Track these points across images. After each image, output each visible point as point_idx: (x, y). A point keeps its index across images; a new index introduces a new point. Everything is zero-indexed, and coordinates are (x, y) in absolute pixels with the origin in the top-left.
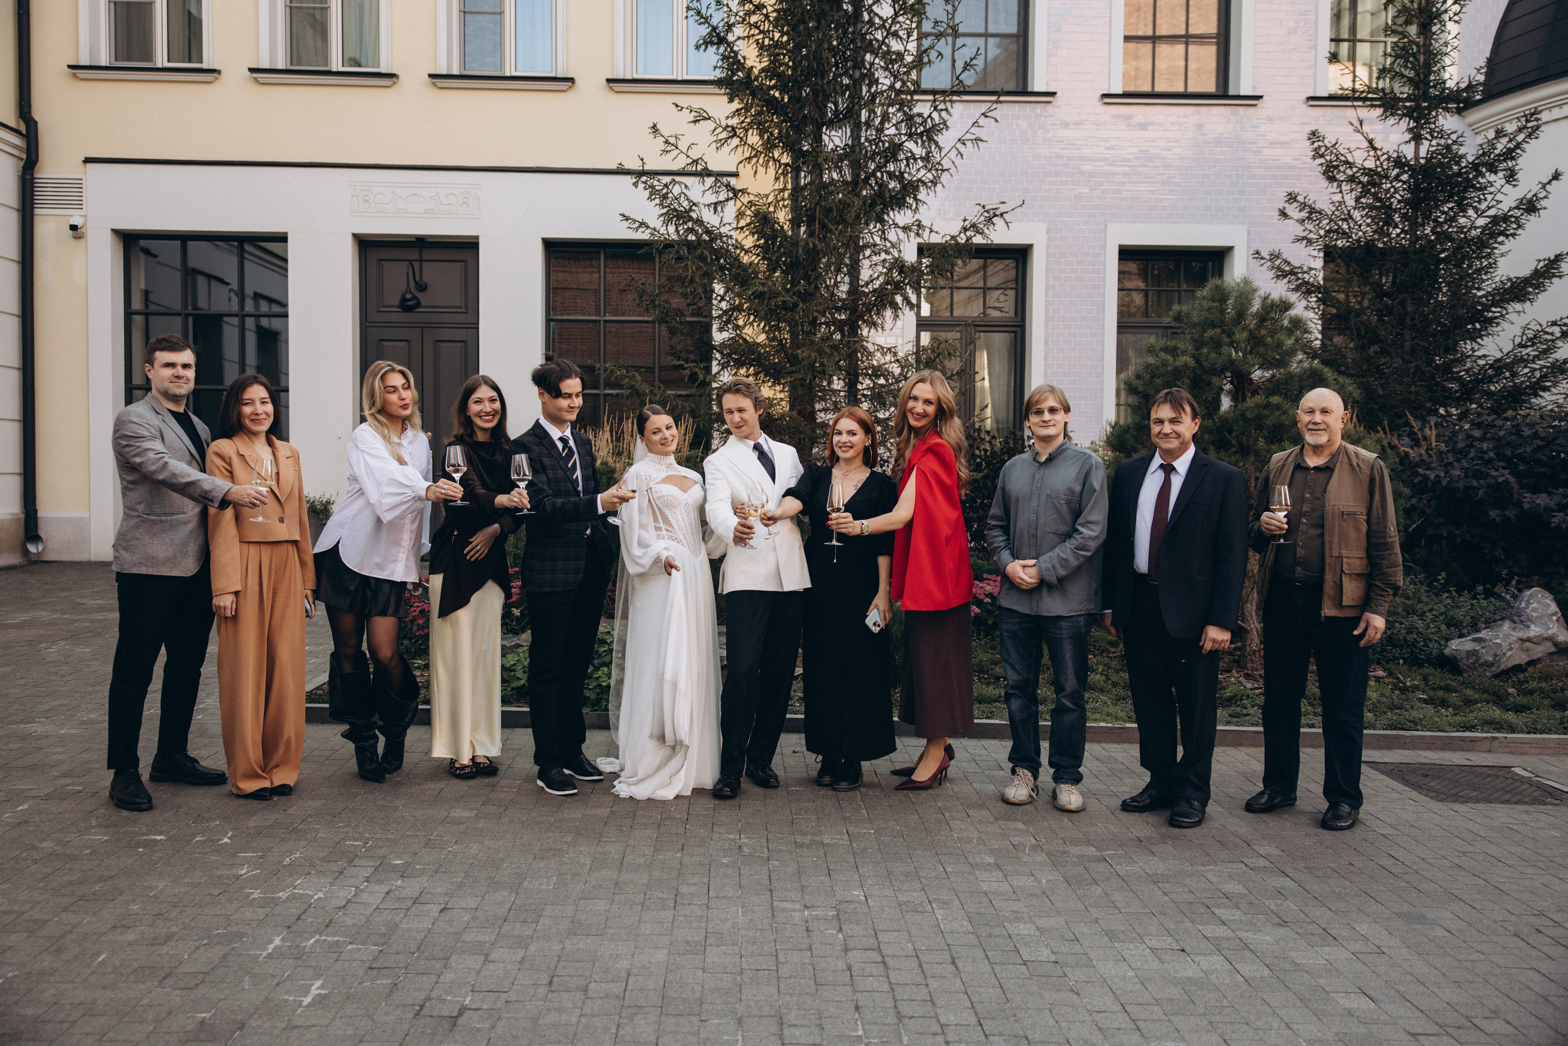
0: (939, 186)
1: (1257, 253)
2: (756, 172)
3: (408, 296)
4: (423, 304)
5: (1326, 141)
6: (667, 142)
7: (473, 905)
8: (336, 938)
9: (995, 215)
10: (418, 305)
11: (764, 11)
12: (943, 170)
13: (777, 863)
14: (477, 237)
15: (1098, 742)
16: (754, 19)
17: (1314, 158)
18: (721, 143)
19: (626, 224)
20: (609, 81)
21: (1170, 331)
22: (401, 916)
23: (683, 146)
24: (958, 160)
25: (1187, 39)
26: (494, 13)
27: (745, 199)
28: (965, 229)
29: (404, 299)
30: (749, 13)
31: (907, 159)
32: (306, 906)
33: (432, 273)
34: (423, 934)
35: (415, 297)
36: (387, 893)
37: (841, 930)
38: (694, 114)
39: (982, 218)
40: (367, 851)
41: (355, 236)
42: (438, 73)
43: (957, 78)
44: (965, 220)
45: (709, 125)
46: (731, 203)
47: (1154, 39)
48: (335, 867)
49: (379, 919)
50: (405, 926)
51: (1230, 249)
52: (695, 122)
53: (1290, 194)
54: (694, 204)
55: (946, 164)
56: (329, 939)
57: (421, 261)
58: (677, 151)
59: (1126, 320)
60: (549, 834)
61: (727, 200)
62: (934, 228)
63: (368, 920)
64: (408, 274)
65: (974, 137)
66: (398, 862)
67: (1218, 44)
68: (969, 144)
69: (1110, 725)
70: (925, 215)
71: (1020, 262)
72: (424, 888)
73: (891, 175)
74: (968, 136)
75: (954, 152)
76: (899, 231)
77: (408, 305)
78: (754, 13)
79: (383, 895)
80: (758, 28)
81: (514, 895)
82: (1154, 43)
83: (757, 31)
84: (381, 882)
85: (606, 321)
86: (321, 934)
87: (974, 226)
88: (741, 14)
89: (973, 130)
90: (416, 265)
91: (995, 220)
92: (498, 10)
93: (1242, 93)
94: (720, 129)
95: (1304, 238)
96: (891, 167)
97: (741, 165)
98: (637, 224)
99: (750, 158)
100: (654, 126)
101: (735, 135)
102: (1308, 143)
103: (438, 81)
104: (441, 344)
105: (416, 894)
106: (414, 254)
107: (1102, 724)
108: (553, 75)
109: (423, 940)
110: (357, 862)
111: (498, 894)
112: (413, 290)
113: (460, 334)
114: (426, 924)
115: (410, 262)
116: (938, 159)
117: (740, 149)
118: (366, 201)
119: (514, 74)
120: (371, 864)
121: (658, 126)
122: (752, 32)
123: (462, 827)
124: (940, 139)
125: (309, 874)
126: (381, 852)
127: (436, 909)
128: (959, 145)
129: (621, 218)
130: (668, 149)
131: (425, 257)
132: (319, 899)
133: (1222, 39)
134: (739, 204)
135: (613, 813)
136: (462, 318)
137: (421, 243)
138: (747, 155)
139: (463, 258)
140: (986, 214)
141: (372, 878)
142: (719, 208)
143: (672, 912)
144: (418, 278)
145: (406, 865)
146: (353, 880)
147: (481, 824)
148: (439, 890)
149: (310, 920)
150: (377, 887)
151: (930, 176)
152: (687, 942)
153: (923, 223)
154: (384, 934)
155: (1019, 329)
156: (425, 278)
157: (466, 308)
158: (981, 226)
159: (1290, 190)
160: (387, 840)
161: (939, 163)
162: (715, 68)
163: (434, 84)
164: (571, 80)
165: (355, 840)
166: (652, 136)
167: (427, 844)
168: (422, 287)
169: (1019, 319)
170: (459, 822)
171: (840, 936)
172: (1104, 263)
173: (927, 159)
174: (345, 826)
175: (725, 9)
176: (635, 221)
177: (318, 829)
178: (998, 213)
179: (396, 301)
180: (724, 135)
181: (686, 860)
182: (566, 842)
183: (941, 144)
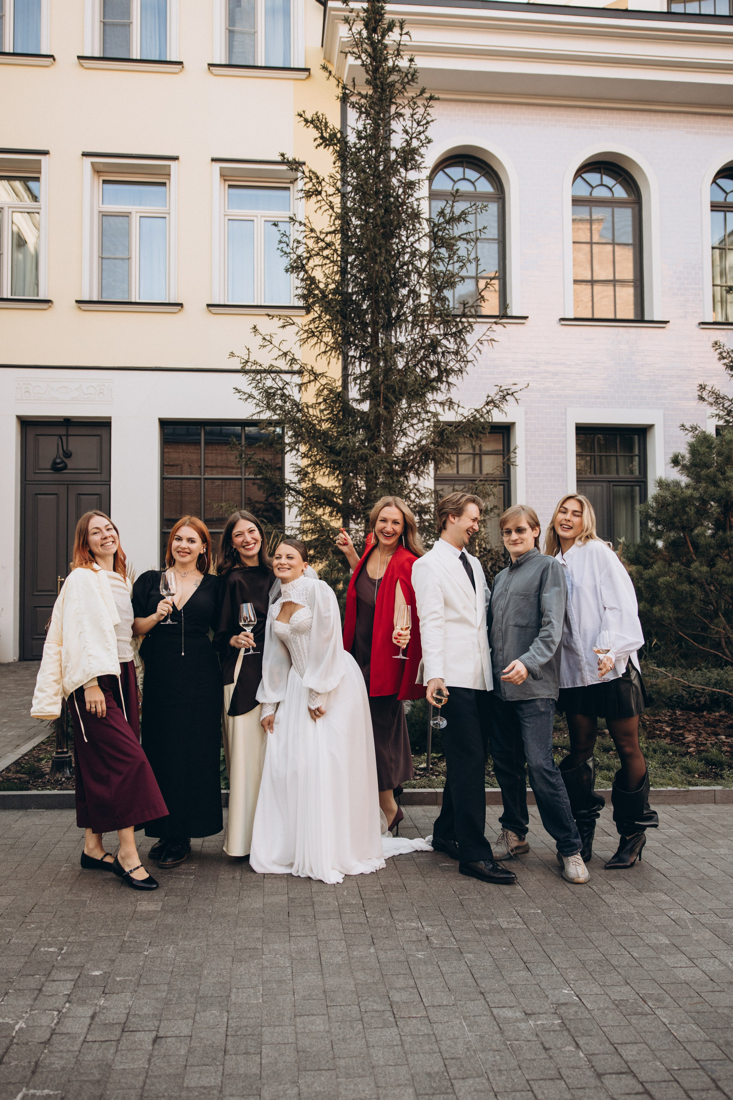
0: (464, 373)
1: (683, 426)
2: (329, 363)
3: (58, 461)
4: (69, 467)
5: (725, 349)
6: (264, 339)
7: (186, 1031)
8: (46, 1091)
9: (508, 394)
10: (65, 467)
11: (333, 248)
12: (468, 362)
13: (470, 956)
14: (110, 418)
15: (669, 804)
16: (326, 253)
17: (720, 359)
18: (305, 341)
19: (238, 395)
20: (209, 306)
21: (612, 484)
22: (112, 1051)
23: (276, 342)
24: (477, 354)
25: (614, 282)
26: (123, 259)
27: (324, 381)
28: (487, 404)
29: (55, 463)
30: (322, 249)
31: (443, 353)
32: (7, 1041)
33: (75, 444)
34: (141, 1078)
35: (63, 462)
36: (93, 1017)
37: (578, 1046)
38: (282, 321)
39: (498, 397)
40: (63, 959)
41: (19, 417)
42: (83, 299)
43: (480, 294)
44: (488, 397)
45: (294, 329)
46: (313, 383)
47: (592, 282)
48: (32, 983)
49: (89, 1057)
50: (119, 1067)
51: (652, 426)
52: (284, 326)
53: (701, 385)
54: (287, 383)
55: (470, 357)
56: (38, 1093)
57: (67, 435)
58: (272, 346)
59: (581, 476)
60: (239, 930)
61: (310, 382)
62: (461, 404)
63: (77, 1062)
64: (58, 444)
65: (489, 338)
66: (97, 973)
67: (635, 287)
68: (485, 343)
69: (676, 789)
70: (455, 395)
71: (506, 438)
72: (130, 1008)
73: (432, 364)
74: (485, 338)
75: (475, 348)
76: (437, 405)
77: (57, 468)
78: (326, 248)
79: (88, 1021)
80: (329, 259)
81: (225, 1014)
82: (592, 285)
83: (328, 261)
84: (83, 1002)
85: (205, 479)
86: (28, 1088)
87: (492, 401)
88: (316, 249)
89: (488, 333)
90: (64, 438)
91: (507, 397)
92: (127, 257)
93: (655, 319)
94: (301, 332)
95: (717, 415)
96: (432, 358)
97: (319, 357)
98: (247, 396)
99: (325, 352)
100: (255, 327)
101: (314, 335)
102: (712, 349)
103: (82, 305)
104: (82, 497)
105: (123, 1018)
106: (62, 431)
107: (670, 788)
108: (167, 302)
109: (143, 1088)
110: (56, 975)
111: (208, 1013)
112: (61, 456)
113: (97, 489)
114: (142, 1063)
115: (60, 436)
116: (465, 352)
117: (318, 346)
118: (27, 392)
119: (138, 301)
120: (69, 976)
121: (257, 327)
122: (324, 262)
123: (152, 924)
124: (468, 337)
125: (6, 994)
126: (78, 960)
127: (148, 1038)
128: (478, 344)
129: (234, 391)
130: (265, 344)
131: (70, 433)
132: (21, 1029)
133: (638, 283)
134: (318, 385)
135: (291, 900)
136: (98, 477)
137: (67, 422)
138: (323, 349)
139: (99, 433)
140: (501, 393)
141: (73, 997)
142: (303, 388)
143: (395, 1030)
144: (65, 448)
145: (106, 976)
146: (53, 999)
147: (170, 920)
148: (146, 1010)
149: (14, 1063)
150: (80, 1009)
151: (458, 365)
152: (429, 1075)
153: (453, 400)
154: (98, 1081)
155: (506, 483)
156: (70, 448)
157: (101, 470)
158: (497, 402)
159: (701, 383)
160: (81, 944)
161: (465, 356)
162: (297, 288)
163: (79, 308)
164: (181, 305)
165: (50, 945)
166: (253, 334)
167: (122, 948)
168: (68, 455)
169: (506, 475)
170: (148, 917)
171: (582, 1055)
172: (565, 436)
173: (457, 353)
174: (37, 928)
175: (304, 246)
176: (245, 393)
177: (11, 933)
178: (510, 392)
179: (49, 466)
180: (305, 336)
181: (382, 955)
182: (258, 939)
183: (468, 342)
